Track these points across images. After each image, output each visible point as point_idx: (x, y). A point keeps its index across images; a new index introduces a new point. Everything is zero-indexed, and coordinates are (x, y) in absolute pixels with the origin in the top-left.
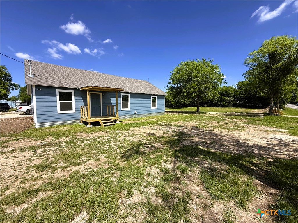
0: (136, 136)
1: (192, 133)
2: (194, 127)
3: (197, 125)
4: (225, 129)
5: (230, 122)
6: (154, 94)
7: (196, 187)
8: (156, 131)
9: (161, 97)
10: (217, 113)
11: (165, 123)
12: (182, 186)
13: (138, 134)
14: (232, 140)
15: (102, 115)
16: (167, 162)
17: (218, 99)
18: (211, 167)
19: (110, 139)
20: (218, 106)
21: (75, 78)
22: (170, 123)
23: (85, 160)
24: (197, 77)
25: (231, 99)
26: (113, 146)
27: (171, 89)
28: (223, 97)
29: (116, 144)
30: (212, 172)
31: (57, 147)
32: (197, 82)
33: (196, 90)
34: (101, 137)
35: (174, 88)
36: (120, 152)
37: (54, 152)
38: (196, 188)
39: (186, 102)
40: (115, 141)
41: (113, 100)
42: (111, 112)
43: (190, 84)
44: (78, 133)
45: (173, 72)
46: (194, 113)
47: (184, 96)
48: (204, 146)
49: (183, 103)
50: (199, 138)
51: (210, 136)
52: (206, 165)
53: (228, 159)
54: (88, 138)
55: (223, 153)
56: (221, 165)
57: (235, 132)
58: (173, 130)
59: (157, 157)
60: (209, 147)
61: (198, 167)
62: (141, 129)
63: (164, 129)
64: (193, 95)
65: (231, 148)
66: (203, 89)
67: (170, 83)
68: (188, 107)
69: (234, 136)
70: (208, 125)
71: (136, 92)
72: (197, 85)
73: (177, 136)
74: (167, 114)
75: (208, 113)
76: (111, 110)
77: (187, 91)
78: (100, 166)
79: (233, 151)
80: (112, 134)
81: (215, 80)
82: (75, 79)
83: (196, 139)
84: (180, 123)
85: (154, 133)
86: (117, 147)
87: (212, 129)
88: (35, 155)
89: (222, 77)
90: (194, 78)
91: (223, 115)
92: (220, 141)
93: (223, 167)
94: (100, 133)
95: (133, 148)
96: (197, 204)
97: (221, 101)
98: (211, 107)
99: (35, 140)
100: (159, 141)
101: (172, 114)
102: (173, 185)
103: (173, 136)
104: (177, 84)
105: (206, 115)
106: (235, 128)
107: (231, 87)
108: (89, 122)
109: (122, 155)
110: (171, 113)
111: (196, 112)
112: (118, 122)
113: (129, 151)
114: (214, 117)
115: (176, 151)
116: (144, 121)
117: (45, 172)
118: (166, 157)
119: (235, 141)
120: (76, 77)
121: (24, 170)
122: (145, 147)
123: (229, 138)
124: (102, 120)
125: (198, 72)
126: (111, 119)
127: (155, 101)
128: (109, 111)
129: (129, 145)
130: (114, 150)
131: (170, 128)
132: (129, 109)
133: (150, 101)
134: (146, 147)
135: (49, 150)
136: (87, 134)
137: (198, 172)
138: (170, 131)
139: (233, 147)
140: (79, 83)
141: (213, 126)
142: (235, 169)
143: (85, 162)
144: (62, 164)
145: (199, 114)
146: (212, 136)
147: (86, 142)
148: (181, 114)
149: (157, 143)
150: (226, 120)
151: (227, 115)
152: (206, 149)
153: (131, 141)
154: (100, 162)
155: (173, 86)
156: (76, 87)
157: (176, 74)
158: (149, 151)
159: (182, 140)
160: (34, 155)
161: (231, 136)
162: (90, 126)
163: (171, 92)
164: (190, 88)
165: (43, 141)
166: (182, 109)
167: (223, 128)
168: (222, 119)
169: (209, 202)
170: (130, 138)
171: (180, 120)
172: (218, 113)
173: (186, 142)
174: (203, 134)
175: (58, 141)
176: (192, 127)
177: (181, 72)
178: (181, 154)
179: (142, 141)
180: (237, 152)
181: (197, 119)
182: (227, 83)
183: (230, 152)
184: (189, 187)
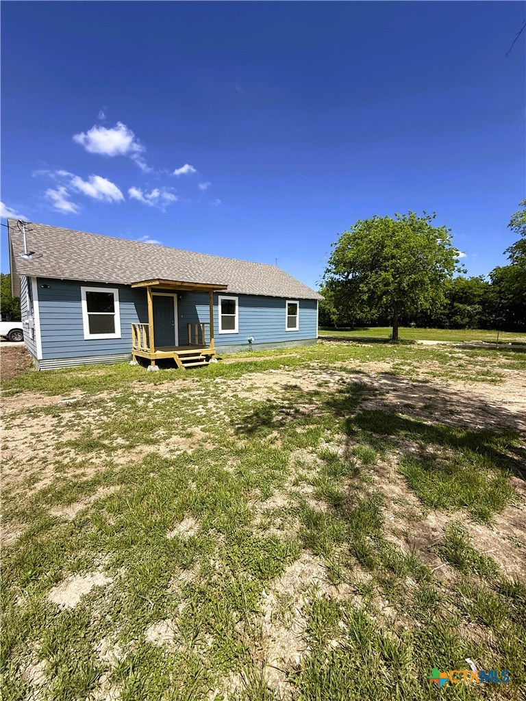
0: (260, 391)
1: (382, 387)
2: (386, 373)
3: (393, 370)
4: (458, 378)
5: (470, 363)
6: (293, 296)
7: (393, 487)
8: (301, 380)
9: (308, 303)
10: (440, 342)
11: (320, 365)
12: (365, 484)
13: (263, 386)
14: (472, 402)
15: (177, 344)
16: (332, 443)
17: (444, 309)
18: (423, 452)
19: (204, 395)
20: (442, 327)
21: (117, 260)
22: (330, 365)
23: (163, 434)
24: (393, 257)
25: (476, 309)
26: (214, 410)
27: (332, 284)
28: (455, 304)
29: (220, 406)
30: (427, 462)
31: (100, 410)
32: (393, 270)
33: (391, 288)
34: (183, 390)
35: (339, 282)
36: (232, 421)
37: (97, 418)
38: (395, 489)
39: (366, 315)
40: (215, 399)
41: (202, 311)
42: (197, 338)
43: (376, 273)
44: (132, 381)
45: (338, 246)
46: (385, 341)
47: (362, 303)
48: (409, 413)
49: (358, 317)
50: (398, 397)
51: (422, 394)
52: (413, 449)
53: (460, 438)
54: (158, 392)
55: (449, 428)
56: (445, 449)
57: (481, 385)
58: (340, 380)
59: (310, 432)
60: (420, 415)
61: (397, 452)
62: (267, 377)
63: (318, 376)
64: (384, 300)
65: (468, 418)
66: (408, 285)
67: (329, 271)
68: (371, 328)
69: (477, 395)
70: (418, 370)
71: (252, 292)
72: (393, 276)
73: (348, 392)
74: (322, 343)
75: (420, 342)
76: (197, 333)
77: (369, 290)
78: (197, 446)
79: (472, 425)
80: (206, 385)
81: (438, 265)
82: (118, 264)
83: (391, 398)
84: (354, 364)
85: (298, 384)
86: (222, 413)
87: (428, 378)
88: (62, 424)
89: (455, 257)
90: (386, 259)
91: (454, 347)
92: (444, 404)
93: (450, 453)
94: (179, 384)
95: (256, 414)
96: (395, 513)
97: (450, 313)
98: (425, 328)
99: (49, 395)
100: (311, 402)
101: (334, 344)
102: (347, 482)
103: (340, 392)
104: (346, 274)
105: (412, 346)
106: (480, 377)
107: (477, 280)
108: (153, 360)
109: (237, 426)
110: (332, 342)
111: (390, 339)
112: (213, 361)
113: (249, 420)
114: (432, 352)
115: (349, 422)
116: (271, 358)
117: (94, 454)
118: (329, 432)
119: (478, 404)
120: (120, 259)
121: (53, 449)
122: (282, 414)
123: (465, 398)
124: (180, 356)
125: (397, 246)
126: (198, 354)
127: (295, 313)
128: (193, 335)
129: (248, 408)
130: (218, 417)
131: (332, 374)
132: (236, 330)
133: (283, 314)
134: (283, 412)
135: (86, 415)
136: (152, 384)
137: (396, 461)
138: (332, 381)
139: (473, 416)
140: (128, 272)
141: (430, 371)
142: (474, 456)
143: (165, 439)
144: (120, 441)
145: (398, 343)
146: (427, 394)
147: (156, 400)
148: (354, 343)
149: (307, 406)
150: (461, 359)
151: (464, 348)
152: (412, 420)
153: (249, 400)
154: (195, 439)
155: (337, 277)
156: (122, 282)
157: (343, 250)
158: (292, 421)
159: (360, 401)
160: (59, 423)
161: (469, 395)
162: (153, 368)
163: (332, 293)
164: (377, 283)
165: (67, 398)
166: (357, 332)
167: (453, 377)
168: (452, 357)
169: (418, 512)
170: (247, 394)
171: (354, 358)
172: (442, 342)
173: (370, 405)
174: (406, 388)
175: (96, 397)
176: (382, 373)
177: (358, 244)
178: (360, 427)
179: (274, 401)
180: (480, 427)
181: (393, 356)
182: (465, 273)
183: (465, 427)
184: (380, 486)
